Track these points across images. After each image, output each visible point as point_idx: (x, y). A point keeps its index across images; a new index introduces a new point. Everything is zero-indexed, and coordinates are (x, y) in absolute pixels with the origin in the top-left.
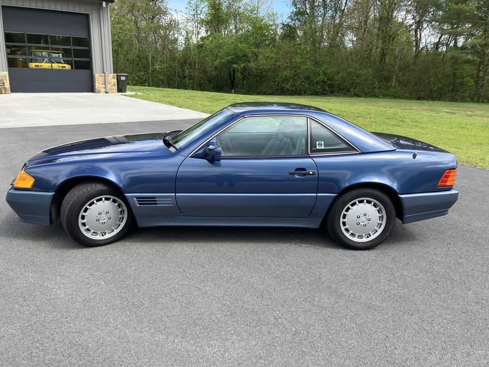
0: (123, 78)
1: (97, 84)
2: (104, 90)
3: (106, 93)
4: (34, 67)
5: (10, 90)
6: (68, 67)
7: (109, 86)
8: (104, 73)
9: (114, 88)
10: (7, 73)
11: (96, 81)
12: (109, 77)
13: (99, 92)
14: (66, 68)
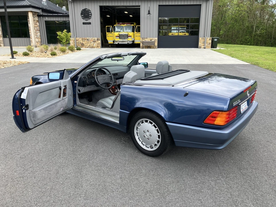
0: (216, 40)
1: (200, 43)
2: (203, 47)
3: (204, 48)
4: (171, 35)
5: (157, 47)
6: (187, 34)
7: (207, 44)
8: (205, 37)
9: (209, 45)
10: (157, 38)
11: (200, 42)
12: (207, 39)
13: (200, 48)
14: (186, 35)
